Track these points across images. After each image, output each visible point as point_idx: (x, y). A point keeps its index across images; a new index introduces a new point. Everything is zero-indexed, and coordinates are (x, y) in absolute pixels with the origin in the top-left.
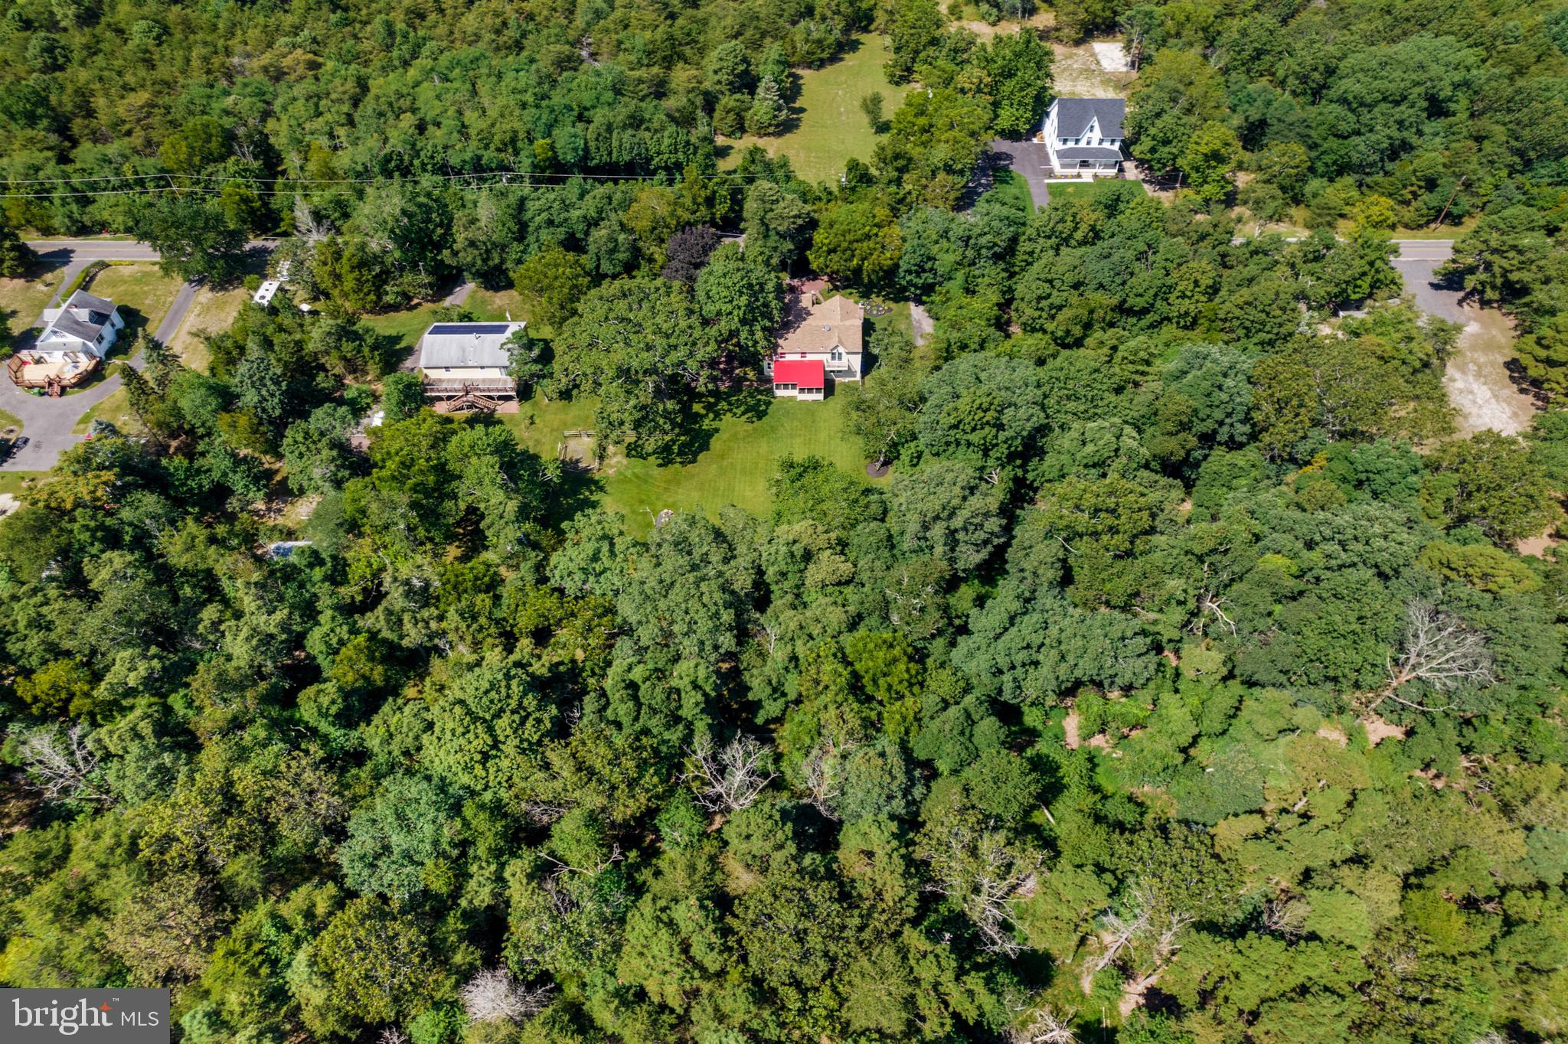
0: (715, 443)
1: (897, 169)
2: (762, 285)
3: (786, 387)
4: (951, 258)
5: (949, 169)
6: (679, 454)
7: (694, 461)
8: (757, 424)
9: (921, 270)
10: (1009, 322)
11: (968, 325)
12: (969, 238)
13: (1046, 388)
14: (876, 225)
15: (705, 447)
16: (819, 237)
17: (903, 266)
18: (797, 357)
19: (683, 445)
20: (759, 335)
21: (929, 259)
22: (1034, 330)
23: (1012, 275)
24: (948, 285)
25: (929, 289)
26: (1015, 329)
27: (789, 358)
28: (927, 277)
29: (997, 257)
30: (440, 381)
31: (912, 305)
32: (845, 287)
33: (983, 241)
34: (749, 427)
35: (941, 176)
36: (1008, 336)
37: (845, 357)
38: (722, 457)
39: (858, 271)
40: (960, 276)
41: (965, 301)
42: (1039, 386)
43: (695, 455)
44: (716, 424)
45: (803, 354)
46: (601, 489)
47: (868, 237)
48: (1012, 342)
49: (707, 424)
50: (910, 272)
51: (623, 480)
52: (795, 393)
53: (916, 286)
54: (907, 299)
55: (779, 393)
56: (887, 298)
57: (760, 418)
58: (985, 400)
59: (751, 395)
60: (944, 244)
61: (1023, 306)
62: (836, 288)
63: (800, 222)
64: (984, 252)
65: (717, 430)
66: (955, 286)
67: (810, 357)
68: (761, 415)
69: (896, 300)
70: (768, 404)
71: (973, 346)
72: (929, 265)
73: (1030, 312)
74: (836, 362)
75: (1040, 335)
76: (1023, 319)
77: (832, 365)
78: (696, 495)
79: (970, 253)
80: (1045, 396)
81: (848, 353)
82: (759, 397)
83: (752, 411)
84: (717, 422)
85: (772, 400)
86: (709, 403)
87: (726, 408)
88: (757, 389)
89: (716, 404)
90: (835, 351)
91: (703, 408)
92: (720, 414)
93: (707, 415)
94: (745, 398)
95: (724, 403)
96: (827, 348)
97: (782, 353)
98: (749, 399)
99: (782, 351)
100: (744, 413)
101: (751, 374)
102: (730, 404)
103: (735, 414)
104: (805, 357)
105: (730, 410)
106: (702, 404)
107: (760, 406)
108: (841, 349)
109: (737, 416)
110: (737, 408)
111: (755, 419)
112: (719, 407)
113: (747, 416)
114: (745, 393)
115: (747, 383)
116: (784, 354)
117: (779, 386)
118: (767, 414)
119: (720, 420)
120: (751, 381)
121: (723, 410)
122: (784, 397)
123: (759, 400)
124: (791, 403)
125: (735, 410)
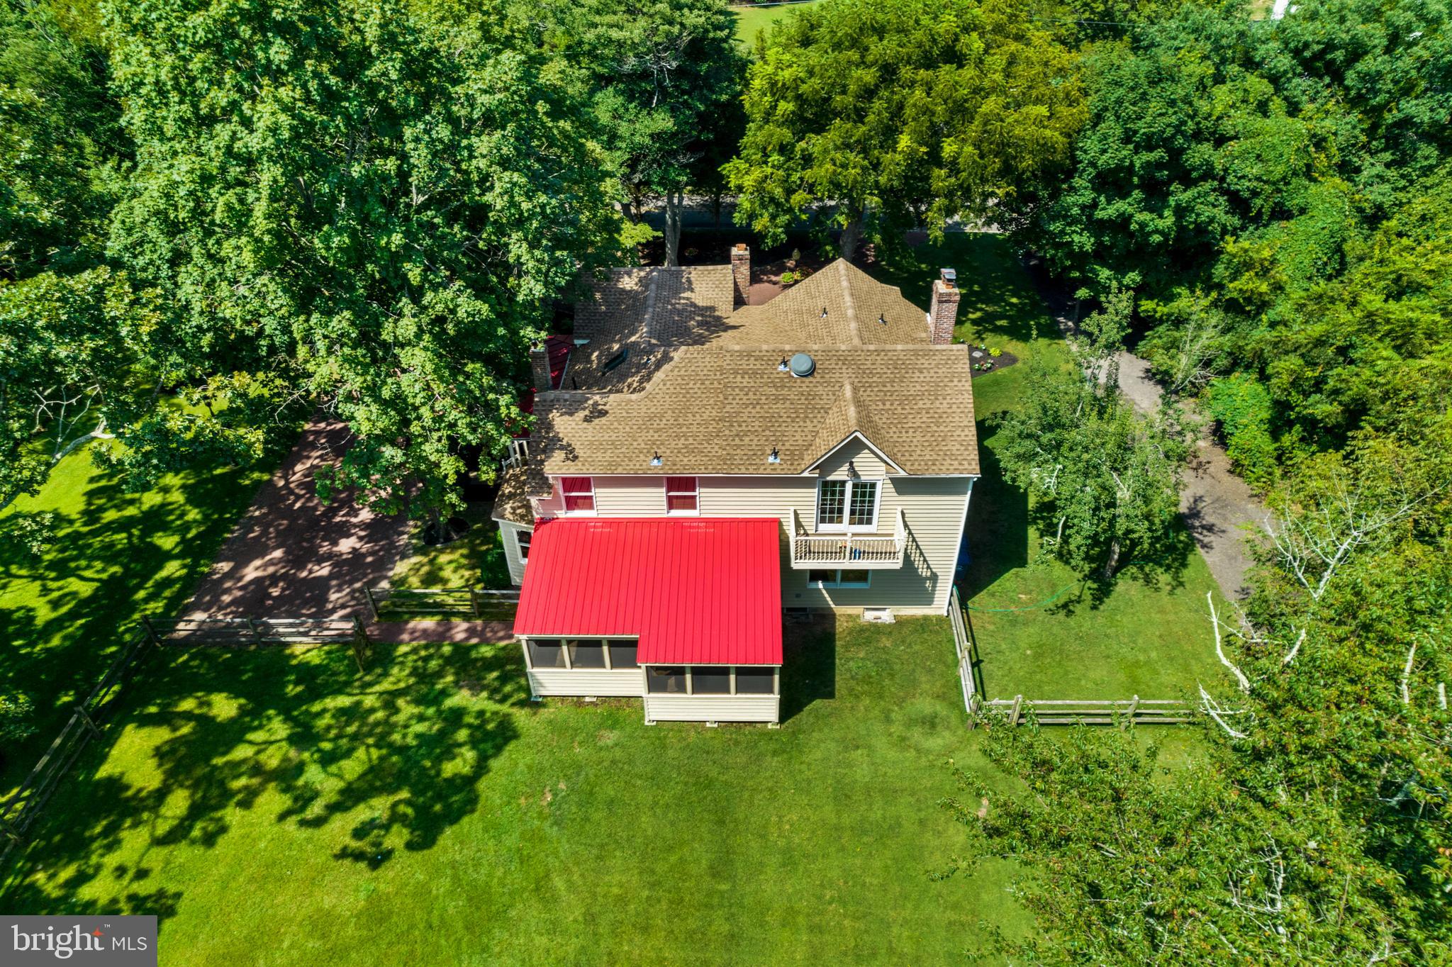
8: (403, 870)
18: (648, 505)
27: (610, 505)
34: (349, 889)
44: (173, 868)
45: (680, 487)
49: (120, 866)
55: (550, 681)
57: (426, 830)
59: (424, 687)
67: (714, 504)
68: (436, 808)
70: (495, 737)
74: (841, 530)
77: (821, 544)
81: (904, 486)
82: (461, 698)
83: (401, 779)
84: (183, 853)
85: (521, 717)
86: (205, 722)
87: (272, 760)
88: (461, 651)
89: (233, 732)
90: (841, 474)
91: (160, 754)
92: (227, 795)
93: (161, 795)
94: (389, 701)
95: (279, 728)
96: (795, 456)
97: (570, 484)
98: (407, 709)
99: (572, 470)
100: (351, 796)
101: (456, 581)
102: (304, 736)
103: (305, 798)
104: (690, 503)
105: (286, 776)
106: (162, 735)
107: (449, 753)
108: (870, 467)
109: (316, 809)
110: (327, 760)
111: (396, 838)
112: (242, 752)
113: (361, 814)
114: (398, 677)
115: (429, 623)
116: (584, 483)
117: (547, 650)
118: (471, 803)
119: (209, 840)
120: (447, 614)
121: (257, 770)
122: (578, 701)
123: (456, 717)
124: (610, 737)
125: (313, 774)
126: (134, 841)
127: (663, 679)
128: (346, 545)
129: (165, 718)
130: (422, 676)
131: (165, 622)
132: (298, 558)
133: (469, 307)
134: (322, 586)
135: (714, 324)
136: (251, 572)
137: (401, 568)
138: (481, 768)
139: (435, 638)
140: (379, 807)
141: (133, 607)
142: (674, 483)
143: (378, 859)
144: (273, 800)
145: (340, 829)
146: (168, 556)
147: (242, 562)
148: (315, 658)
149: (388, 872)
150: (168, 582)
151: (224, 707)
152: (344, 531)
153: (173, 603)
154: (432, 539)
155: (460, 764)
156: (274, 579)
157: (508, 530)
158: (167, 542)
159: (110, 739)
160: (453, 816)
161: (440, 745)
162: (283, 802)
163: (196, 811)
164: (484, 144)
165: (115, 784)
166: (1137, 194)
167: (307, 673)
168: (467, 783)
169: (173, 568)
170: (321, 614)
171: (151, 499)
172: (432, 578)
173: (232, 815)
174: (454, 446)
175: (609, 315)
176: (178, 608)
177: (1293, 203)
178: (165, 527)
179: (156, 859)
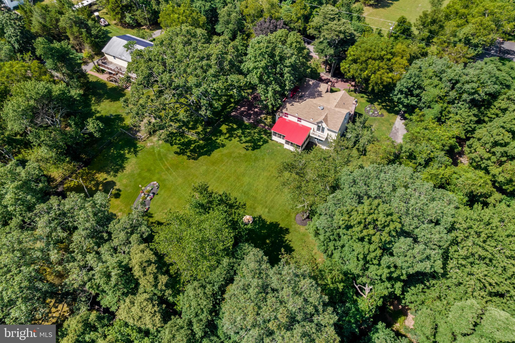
0: (216, 154)
1: (430, 32)
2: (282, 59)
3: (280, 136)
4: (437, 92)
5: (467, 42)
6: (191, 151)
7: (195, 159)
8: (250, 152)
9: (409, 93)
10: (461, 154)
11: (424, 143)
12: (457, 82)
13: (460, 235)
14: (392, 53)
15: (208, 153)
16: (352, 51)
17: (398, 87)
18: (295, 120)
19: (199, 147)
20: (270, 94)
21: (420, 87)
22: (478, 167)
23: (480, 122)
24: (425, 111)
25: (411, 109)
26: (464, 161)
27: (290, 118)
28: (413, 101)
29: (474, 103)
30: (111, 63)
31: (398, 118)
32: (361, 92)
33: (467, 87)
34: (243, 152)
35: (460, 45)
36: (455, 163)
37: (326, 132)
38: (213, 163)
39: (367, 80)
40: (437, 107)
41: (431, 125)
42: (452, 229)
43: (201, 154)
44: (226, 142)
45: (299, 119)
46: (136, 152)
47: (381, 58)
48: (454, 169)
49: (221, 140)
50: (401, 92)
51: (151, 152)
52: (282, 141)
53: (402, 103)
54: (397, 113)
55: (274, 138)
56: (384, 107)
57: (254, 149)
58: (382, 219)
59: (259, 133)
60: (436, 81)
61: (476, 144)
62: (355, 91)
63: (342, 36)
64: (465, 96)
65: (223, 146)
66: (430, 114)
67: (303, 123)
68: (256, 147)
69: (389, 111)
70: (266, 142)
71: (419, 160)
72: (418, 91)
73: (481, 151)
74: (319, 133)
75: (481, 173)
76: (473, 156)
77: (315, 134)
78: (180, 180)
79: (453, 94)
80: (455, 242)
81: (328, 130)
82: (263, 136)
83: (253, 142)
84: (227, 141)
85: (270, 141)
86: (232, 127)
87: (239, 134)
88: (266, 130)
89: (235, 130)
90: (320, 125)
91: (227, 129)
92: (233, 136)
93: (226, 134)
94: (254, 133)
95: (240, 131)
96: (315, 120)
97: (286, 113)
98: (256, 135)
99: (286, 112)
100: (246, 142)
101: (269, 120)
102: (243, 133)
103: (241, 140)
104: (300, 121)
105: (240, 137)
106: (227, 127)
107: (259, 142)
108: (324, 125)
109: (242, 142)
110: (245, 137)
111: (250, 148)
112: (235, 132)
113: (247, 144)
114: (256, 130)
115: (263, 125)
116: (287, 114)
117: (275, 134)
118: (260, 148)
119: (230, 140)
120: (266, 125)
121: (237, 135)
122: (277, 142)
123: (262, 138)
124: (279, 148)
125: (243, 138)
126: (222, 138)
127: (287, 142)
128: (256, 110)
129: (227, 125)
130: (260, 131)
131: (230, 113)
132: (249, 109)
133: (278, 89)
134: (251, 114)
135: (320, 95)
136: (242, 109)
137: (262, 116)
138: (262, 145)
139: (264, 127)
140: (249, 144)
141: (226, 109)
142: (298, 118)
143: (247, 150)
144: (237, 139)
145: (244, 145)
146: (232, 103)
147: (241, 107)
148: (247, 124)
149: (248, 152)
150: (231, 107)
151: (235, 126)
152: (256, 107)
153: (232, 110)
154: (268, 113)
155: (261, 143)
156: (245, 111)
157: (277, 116)
158: (232, 100)
159: (222, 125)
160: (257, 148)
161: (259, 140)
162: (239, 140)
163: (229, 137)
164: (287, 69)
165: (221, 131)
166: (404, 95)
167: (246, 126)
168: (260, 146)
169: (232, 105)
170: (249, 119)
171: (231, 93)
172: (266, 119)
173: (233, 139)
174: (272, 104)
175: (306, 87)
176: (232, 111)
177: (432, 106)
178: (232, 98)
179: (224, 140)
